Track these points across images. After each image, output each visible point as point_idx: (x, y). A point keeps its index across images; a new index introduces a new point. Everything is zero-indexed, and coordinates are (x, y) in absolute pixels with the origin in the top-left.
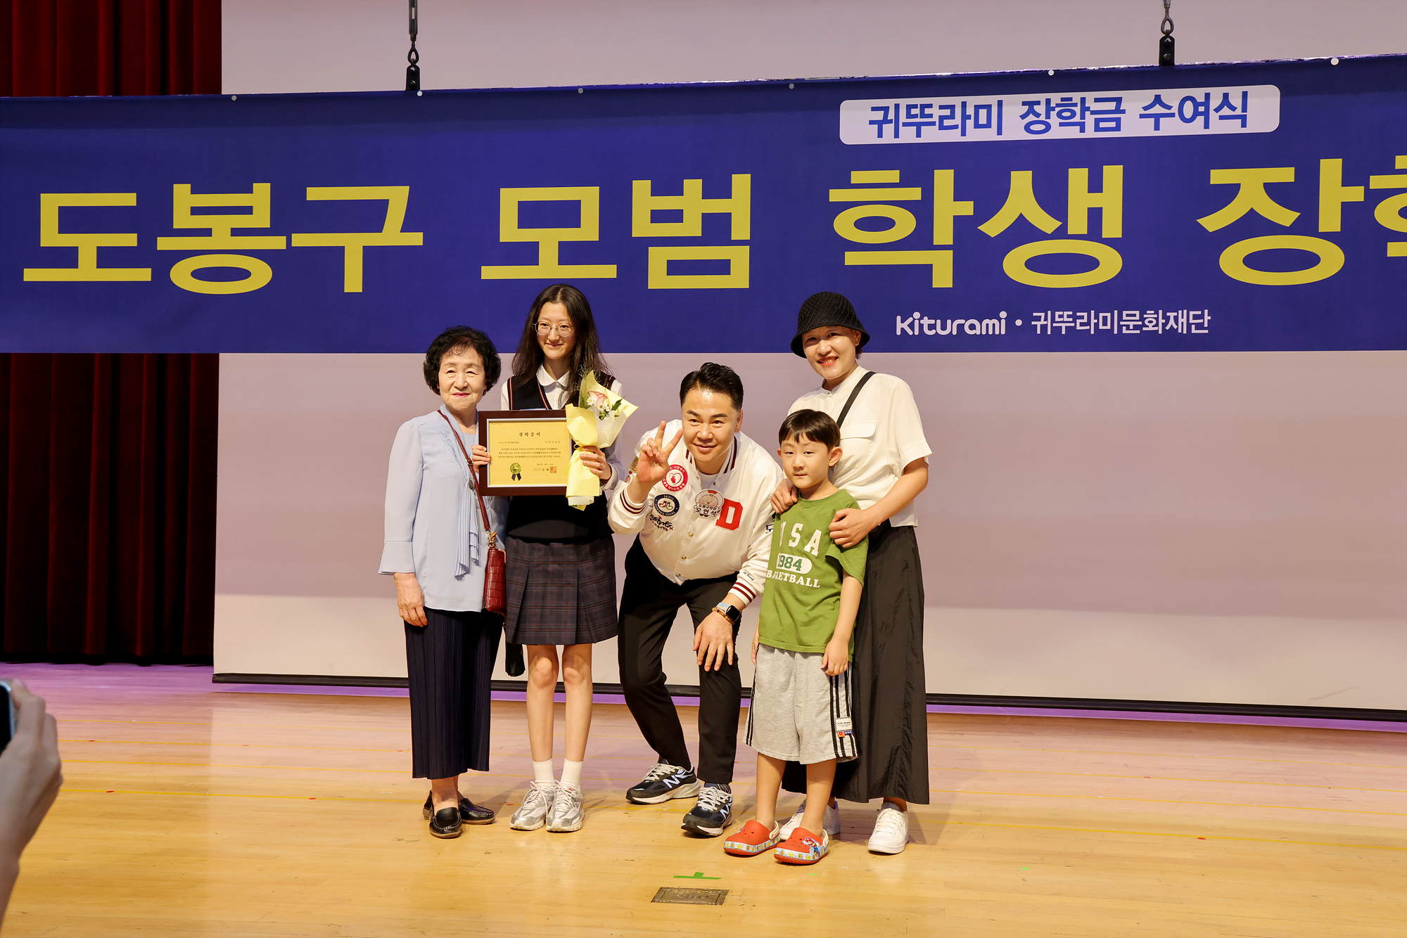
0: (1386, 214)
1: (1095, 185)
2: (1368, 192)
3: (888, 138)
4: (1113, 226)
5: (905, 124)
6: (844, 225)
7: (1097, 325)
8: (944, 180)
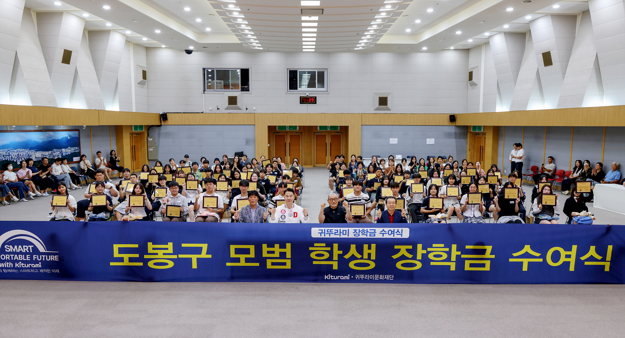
0: (431, 256)
1: (370, 248)
2: (427, 251)
3: (323, 236)
4: (373, 257)
5: (326, 234)
6: (313, 255)
7: (369, 278)
8: (336, 246)
